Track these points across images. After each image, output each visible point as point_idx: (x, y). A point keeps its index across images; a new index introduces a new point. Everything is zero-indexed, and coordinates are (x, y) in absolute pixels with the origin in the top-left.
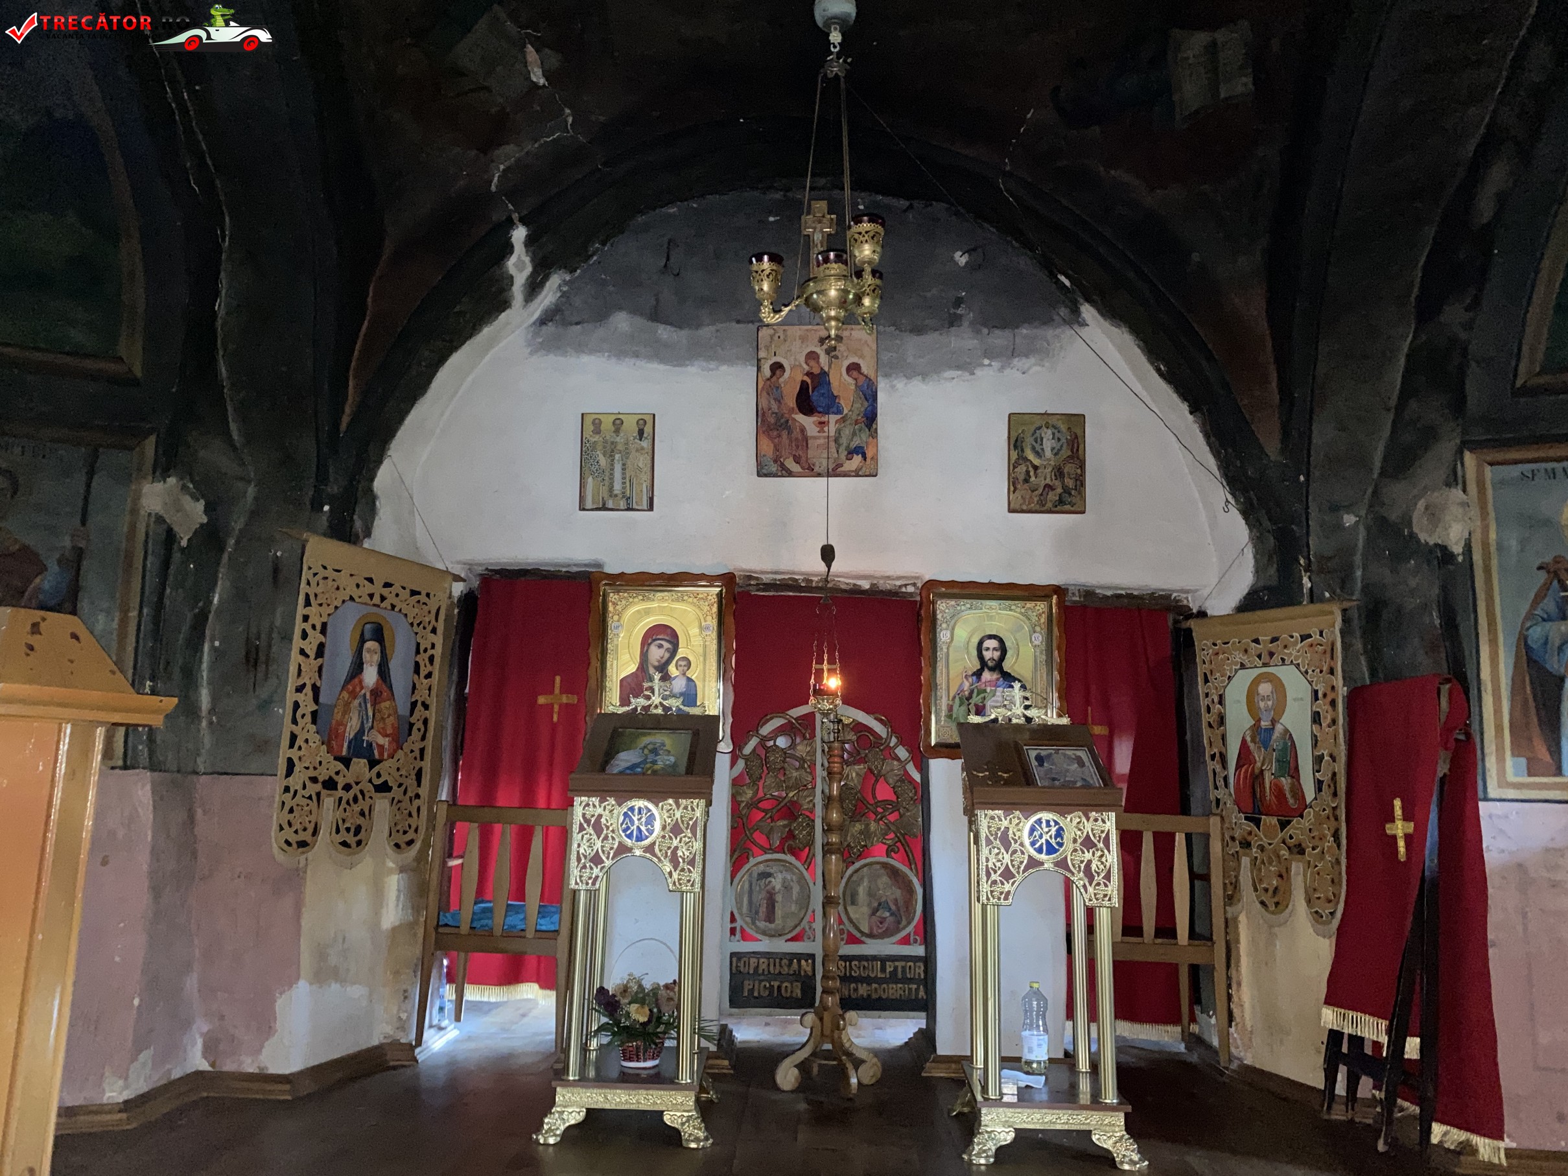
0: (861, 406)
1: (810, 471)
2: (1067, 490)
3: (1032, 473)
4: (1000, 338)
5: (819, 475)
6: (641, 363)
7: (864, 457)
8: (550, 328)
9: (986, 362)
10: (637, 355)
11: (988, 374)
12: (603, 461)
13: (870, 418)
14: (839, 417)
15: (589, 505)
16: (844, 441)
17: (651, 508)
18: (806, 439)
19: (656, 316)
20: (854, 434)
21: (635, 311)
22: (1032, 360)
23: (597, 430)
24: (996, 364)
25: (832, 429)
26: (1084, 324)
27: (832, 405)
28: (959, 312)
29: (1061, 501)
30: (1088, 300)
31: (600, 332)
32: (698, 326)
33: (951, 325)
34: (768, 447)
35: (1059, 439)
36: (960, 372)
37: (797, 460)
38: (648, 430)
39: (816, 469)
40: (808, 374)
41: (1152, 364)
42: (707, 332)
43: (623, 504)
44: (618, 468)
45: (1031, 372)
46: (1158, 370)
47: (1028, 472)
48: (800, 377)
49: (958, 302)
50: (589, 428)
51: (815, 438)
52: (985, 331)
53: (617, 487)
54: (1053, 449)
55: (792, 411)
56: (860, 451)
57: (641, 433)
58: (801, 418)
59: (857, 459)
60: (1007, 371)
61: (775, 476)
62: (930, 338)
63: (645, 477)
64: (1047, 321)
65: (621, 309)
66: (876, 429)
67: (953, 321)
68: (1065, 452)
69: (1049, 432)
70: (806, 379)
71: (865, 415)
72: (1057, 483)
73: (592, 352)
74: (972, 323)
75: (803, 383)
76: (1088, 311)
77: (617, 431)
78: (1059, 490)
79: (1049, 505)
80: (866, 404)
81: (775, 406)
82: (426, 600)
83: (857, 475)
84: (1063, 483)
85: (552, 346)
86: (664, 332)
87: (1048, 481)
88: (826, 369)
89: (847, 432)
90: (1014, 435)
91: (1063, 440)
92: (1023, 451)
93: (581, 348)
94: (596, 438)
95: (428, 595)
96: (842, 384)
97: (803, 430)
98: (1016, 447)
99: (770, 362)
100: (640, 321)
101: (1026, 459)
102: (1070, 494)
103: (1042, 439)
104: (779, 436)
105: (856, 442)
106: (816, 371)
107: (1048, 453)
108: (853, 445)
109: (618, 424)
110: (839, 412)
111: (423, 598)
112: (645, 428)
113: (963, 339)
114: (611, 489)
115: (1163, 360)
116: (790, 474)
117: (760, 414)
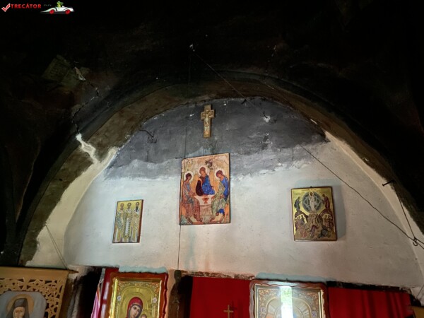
0: (222, 190)
1: (201, 222)
2: (324, 228)
3: (305, 220)
4: (286, 153)
5: (204, 224)
6: (141, 179)
7: (224, 214)
8: (112, 169)
9: (280, 164)
10: (139, 176)
11: (280, 169)
12: (122, 221)
13: (227, 195)
14: (213, 196)
15: (116, 241)
16: (215, 207)
17: (138, 241)
18: (199, 207)
19: (148, 160)
20: (219, 203)
21: (141, 159)
22: (302, 161)
23: (122, 206)
24: (285, 165)
25: (209, 202)
26: (327, 141)
27: (211, 191)
28: (266, 142)
29: (322, 235)
30: (327, 130)
31: (128, 169)
32: (162, 161)
33: (263, 149)
34: (184, 212)
35: (318, 201)
36: (267, 171)
37: (195, 217)
38: (140, 207)
39: (203, 221)
40: (201, 177)
41: (361, 158)
42: (164, 163)
43: (128, 240)
44: (127, 224)
45: (303, 167)
46: (365, 161)
47: (303, 219)
48: (197, 179)
49: (266, 138)
50: (120, 207)
51: (203, 206)
52: (279, 150)
53: (126, 232)
54: (315, 206)
55: (194, 194)
56: (221, 211)
57: (137, 208)
59: (221, 215)
60: (290, 168)
61: (186, 224)
62: (253, 156)
63: (137, 227)
64: (309, 142)
65: (135, 158)
66: (230, 200)
67: (264, 147)
68: (323, 208)
69: (313, 197)
70: (200, 180)
71: (224, 194)
72: (319, 225)
73: (124, 176)
74: (272, 148)
75: (199, 181)
76: (328, 135)
77: (129, 208)
78: (321, 228)
79: (316, 236)
80: (224, 189)
81: (187, 193)
83: (221, 223)
84: (322, 225)
85: (112, 175)
86: (150, 166)
87: (314, 224)
88: (208, 174)
89: (216, 202)
90: (295, 199)
91: (321, 201)
92: (299, 208)
93: (121, 175)
95: (56, 282)
96: (215, 180)
97: (198, 202)
98: (295, 206)
99: (186, 174)
100: (142, 162)
101: (301, 213)
102: (327, 230)
103: (309, 201)
104: (189, 206)
105: (220, 207)
106: (204, 176)
107: (313, 208)
108: (219, 209)
109: (129, 205)
110: (213, 193)
111: (53, 283)
113: (268, 155)
114: (124, 233)
115: (366, 157)
116: (193, 224)
117: (182, 196)
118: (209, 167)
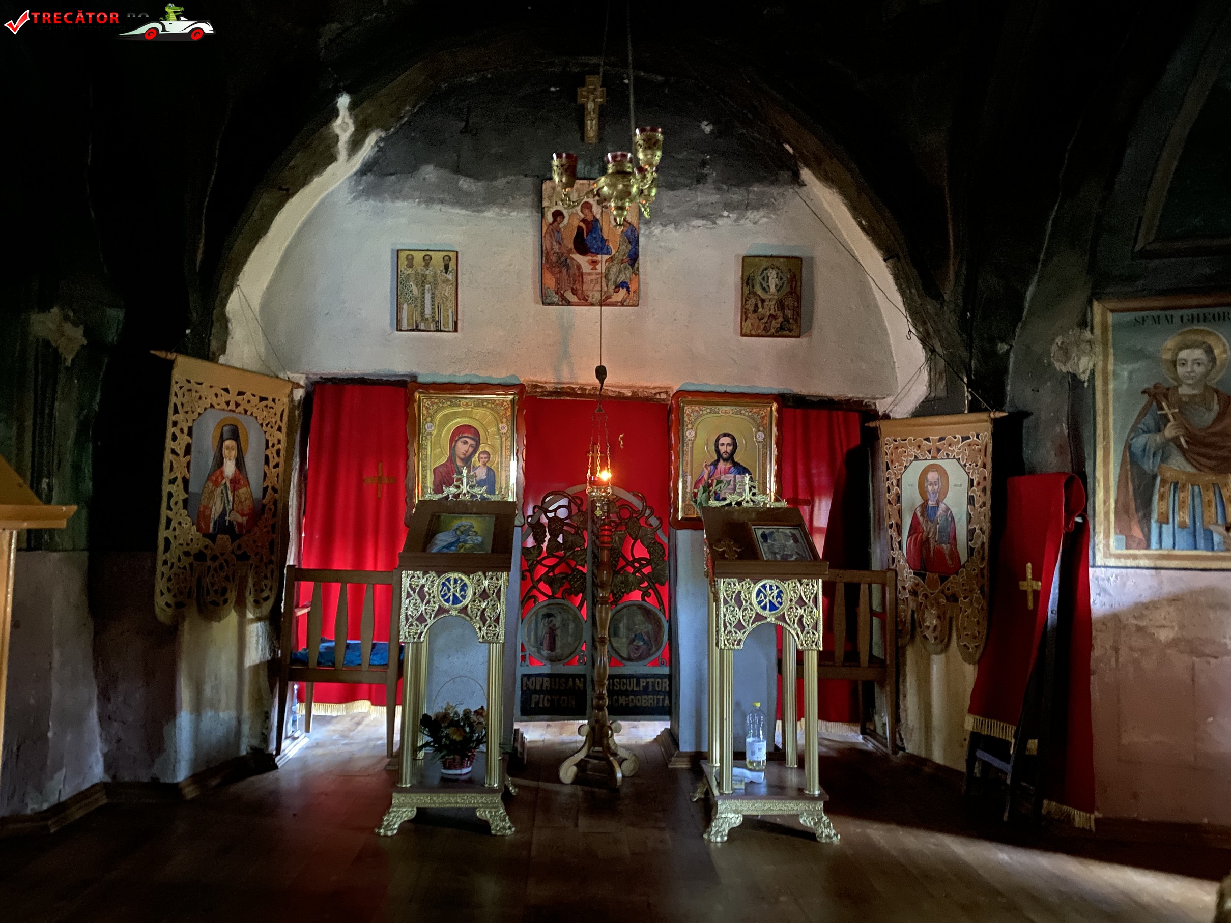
0: (626, 248)
1: (585, 301)
2: (786, 319)
3: (760, 305)
4: (736, 196)
5: (592, 305)
6: (447, 208)
7: (628, 289)
8: (369, 178)
9: (726, 214)
10: (442, 201)
11: (726, 221)
12: (415, 291)
13: (633, 258)
14: (608, 257)
15: (405, 325)
16: (612, 277)
17: (456, 330)
18: (582, 275)
19: (458, 170)
20: (620, 271)
21: (441, 165)
22: (762, 213)
23: (410, 263)
24: (733, 216)
25: (601, 267)
26: (802, 184)
27: (603, 248)
28: (705, 171)
29: (782, 328)
30: (807, 165)
31: (412, 182)
32: (495, 178)
33: (698, 181)
34: (550, 281)
35: (781, 279)
36: (704, 222)
37: (574, 292)
38: (452, 265)
39: (590, 300)
40: (584, 221)
41: (855, 218)
42: (501, 182)
43: (432, 327)
44: (428, 296)
45: (761, 222)
46: (860, 224)
47: (756, 306)
48: (576, 223)
49: (704, 164)
50: (403, 261)
51: (589, 274)
52: (725, 187)
53: (428, 312)
54: (776, 286)
55: (570, 251)
56: (624, 285)
57: (447, 267)
58: (577, 257)
59: (623, 292)
60: (742, 222)
61: (557, 304)
62: (681, 193)
63: (451, 304)
64: (775, 182)
65: (428, 162)
66: (638, 268)
67: (700, 179)
68: (786, 289)
69: (774, 272)
70: (582, 224)
71: (630, 256)
72: (779, 313)
73: (405, 198)
74: (714, 182)
75: (580, 228)
76: (806, 174)
77: (427, 265)
78: (781, 319)
79: (773, 331)
80: (630, 247)
81: (556, 248)
82: (272, 404)
83: (623, 305)
84: (784, 314)
85: (372, 192)
86: (465, 183)
87: (772, 312)
88: (598, 217)
89: (614, 270)
90: (747, 274)
91: (785, 279)
92: (753, 287)
93: (397, 195)
94: (410, 271)
95: (274, 400)
96: (612, 232)
97: (579, 267)
98: (747, 284)
99: (553, 210)
100: (445, 174)
101: (755, 294)
102: (788, 322)
103: (768, 277)
104: (561, 272)
105: (622, 278)
106: (590, 218)
107: (773, 289)
108: (619, 280)
109: (427, 260)
110: (608, 253)
111: (270, 403)
112: (450, 263)
113: (706, 196)
114: (423, 313)
115: (865, 217)
116: (569, 303)
117: (544, 253)
118: (599, 203)
